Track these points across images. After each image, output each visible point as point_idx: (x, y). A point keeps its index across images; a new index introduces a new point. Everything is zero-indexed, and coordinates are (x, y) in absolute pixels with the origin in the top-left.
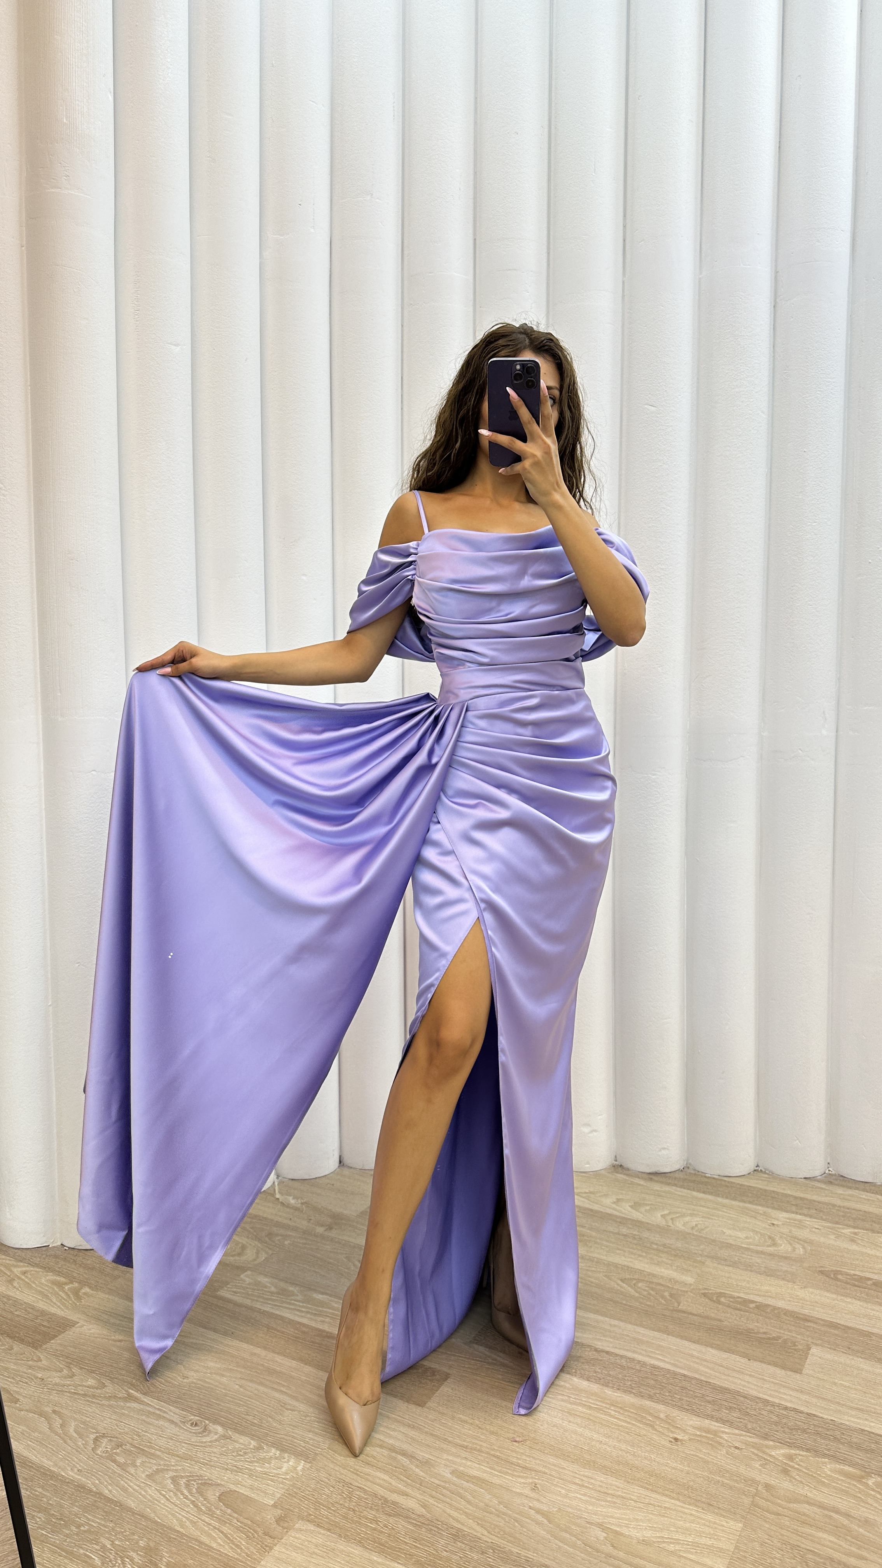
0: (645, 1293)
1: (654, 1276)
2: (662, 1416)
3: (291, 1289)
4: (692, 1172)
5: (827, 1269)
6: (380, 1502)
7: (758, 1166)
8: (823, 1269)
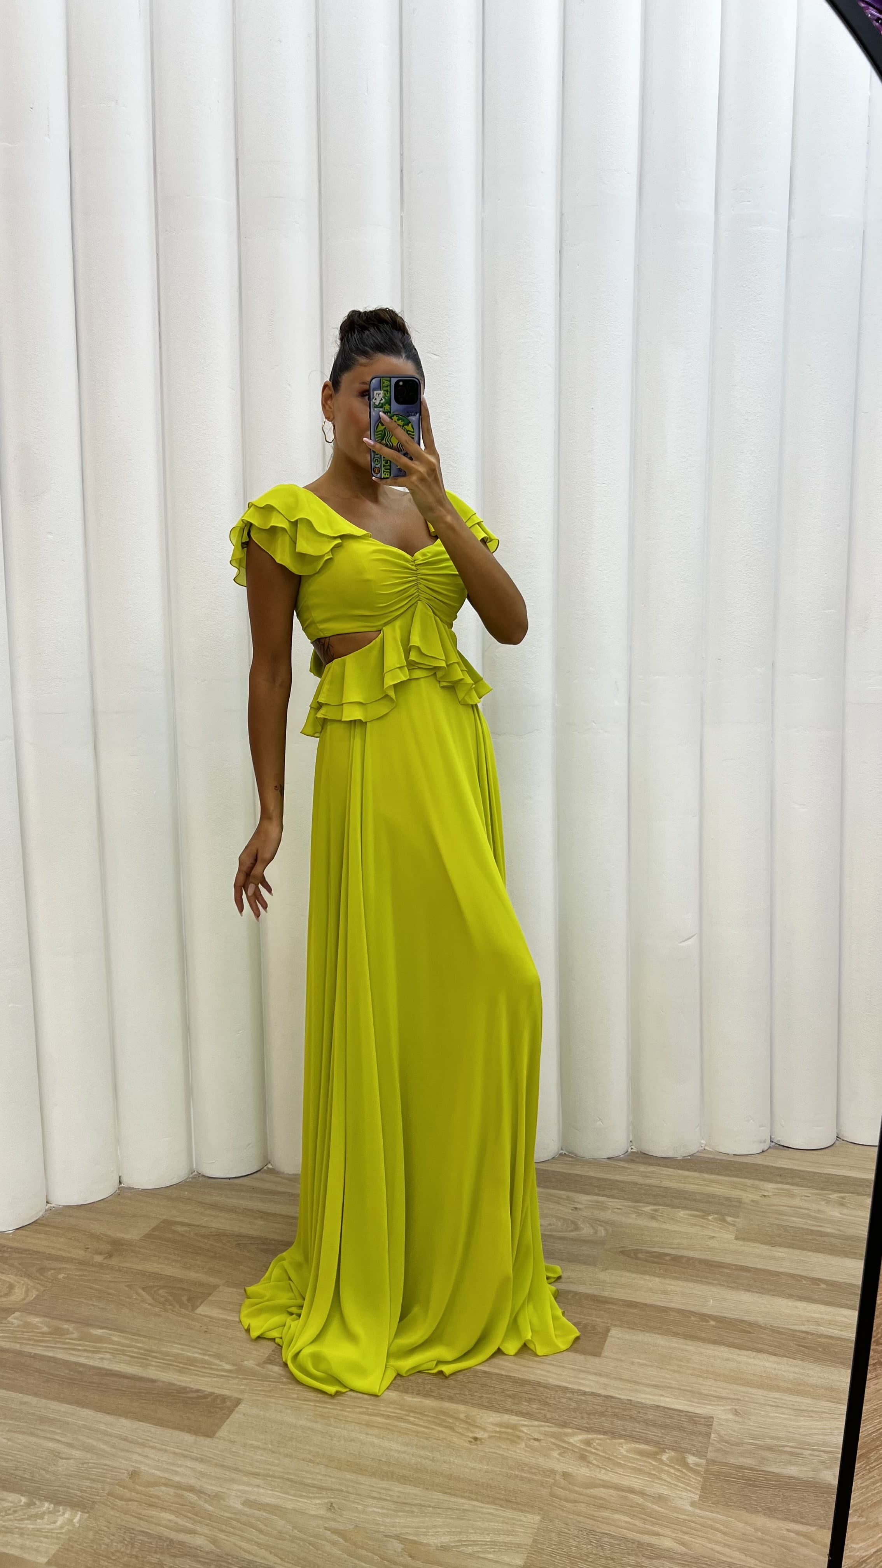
2: (462, 1416)
3: (66, 1326)
5: (628, 1249)
6: (165, 1544)
7: (562, 1149)
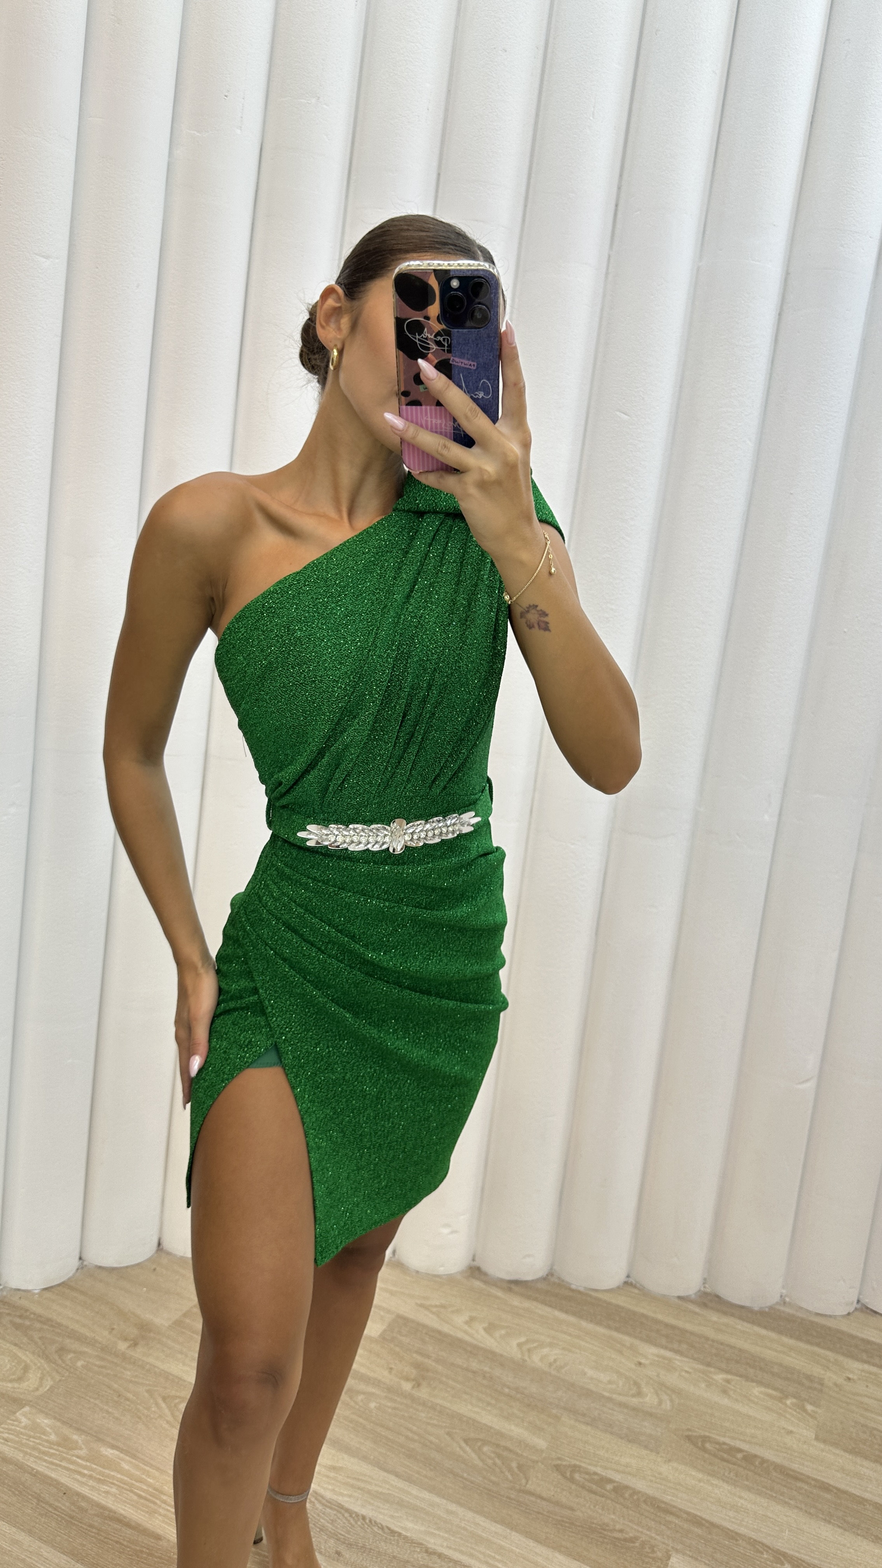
0: (490, 1462)
1: (502, 1435)
4: (557, 1281)
5: (695, 1434)
7: (628, 1276)
8: (690, 1433)
